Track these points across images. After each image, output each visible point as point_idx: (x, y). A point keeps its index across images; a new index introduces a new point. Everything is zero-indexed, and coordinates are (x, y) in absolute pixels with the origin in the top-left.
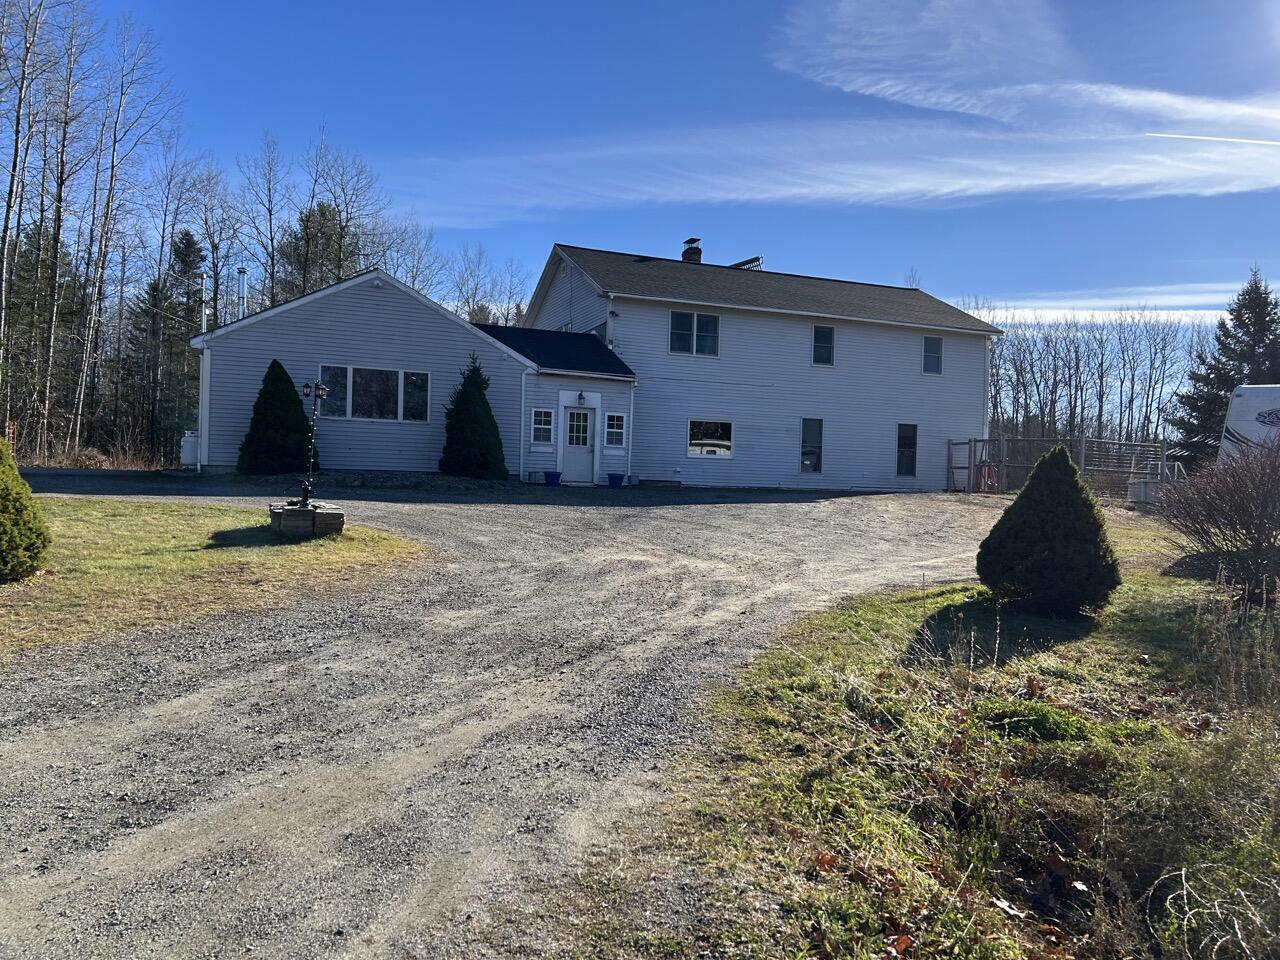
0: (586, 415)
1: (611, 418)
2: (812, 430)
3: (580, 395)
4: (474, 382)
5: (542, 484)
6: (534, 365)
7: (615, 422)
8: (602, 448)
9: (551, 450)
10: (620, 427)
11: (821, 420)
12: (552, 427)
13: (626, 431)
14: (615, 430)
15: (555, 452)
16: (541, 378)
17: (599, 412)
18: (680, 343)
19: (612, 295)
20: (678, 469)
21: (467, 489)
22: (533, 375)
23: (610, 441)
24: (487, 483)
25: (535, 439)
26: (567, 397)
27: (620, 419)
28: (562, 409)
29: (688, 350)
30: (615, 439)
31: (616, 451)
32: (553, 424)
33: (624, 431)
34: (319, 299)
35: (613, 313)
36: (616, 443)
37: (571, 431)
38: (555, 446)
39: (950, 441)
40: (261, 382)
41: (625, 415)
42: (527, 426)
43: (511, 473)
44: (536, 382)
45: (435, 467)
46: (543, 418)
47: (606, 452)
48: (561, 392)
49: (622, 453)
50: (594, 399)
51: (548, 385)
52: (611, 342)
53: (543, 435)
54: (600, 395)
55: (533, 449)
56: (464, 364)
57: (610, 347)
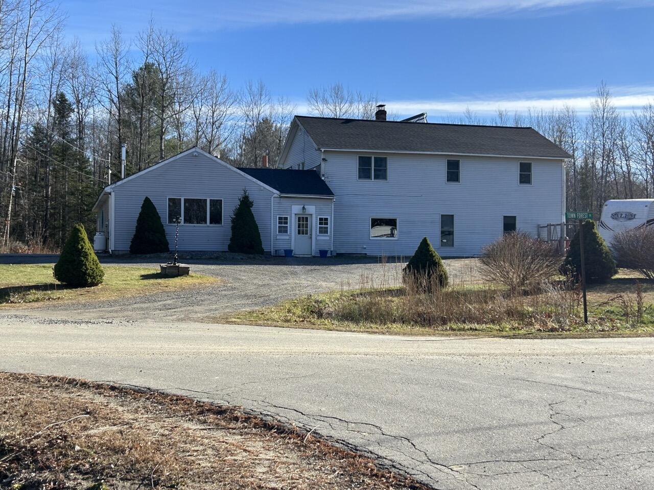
0: (307, 218)
1: (321, 219)
2: (447, 221)
3: (304, 207)
4: (246, 204)
5: (283, 256)
6: (278, 192)
7: (323, 221)
8: (317, 236)
9: (288, 237)
10: (327, 224)
11: (453, 216)
12: (288, 225)
13: (330, 226)
14: (323, 226)
15: (290, 239)
16: (281, 199)
17: (314, 216)
18: (364, 173)
19: (323, 150)
20: (365, 247)
21: (242, 259)
22: (277, 197)
23: (320, 232)
24: (252, 256)
25: (279, 232)
26: (296, 209)
27: (326, 219)
28: (293, 216)
29: (369, 177)
30: (323, 231)
31: (323, 237)
32: (288, 223)
33: (329, 226)
34: (167, 164)
35: (324, 159)
36: (324, 233)
37: (299, 227)
38: (290, 236)
39: (538, 225)
40: (140, 208)
41: (329, 217)
42: (274, 225)
43: (265, 250)
44: (279, 201)
45: (226, 248)
46: (283, 220)
47: (319, 238)
48: (293, 206)
49: (328, 238)
50: (311, 209)
51: (285, 203)
52: (323, 175)
53: (283, 230)
54: (314, 207)
55: (278, 238)
56: (240, 195)
57: (323, 178)
